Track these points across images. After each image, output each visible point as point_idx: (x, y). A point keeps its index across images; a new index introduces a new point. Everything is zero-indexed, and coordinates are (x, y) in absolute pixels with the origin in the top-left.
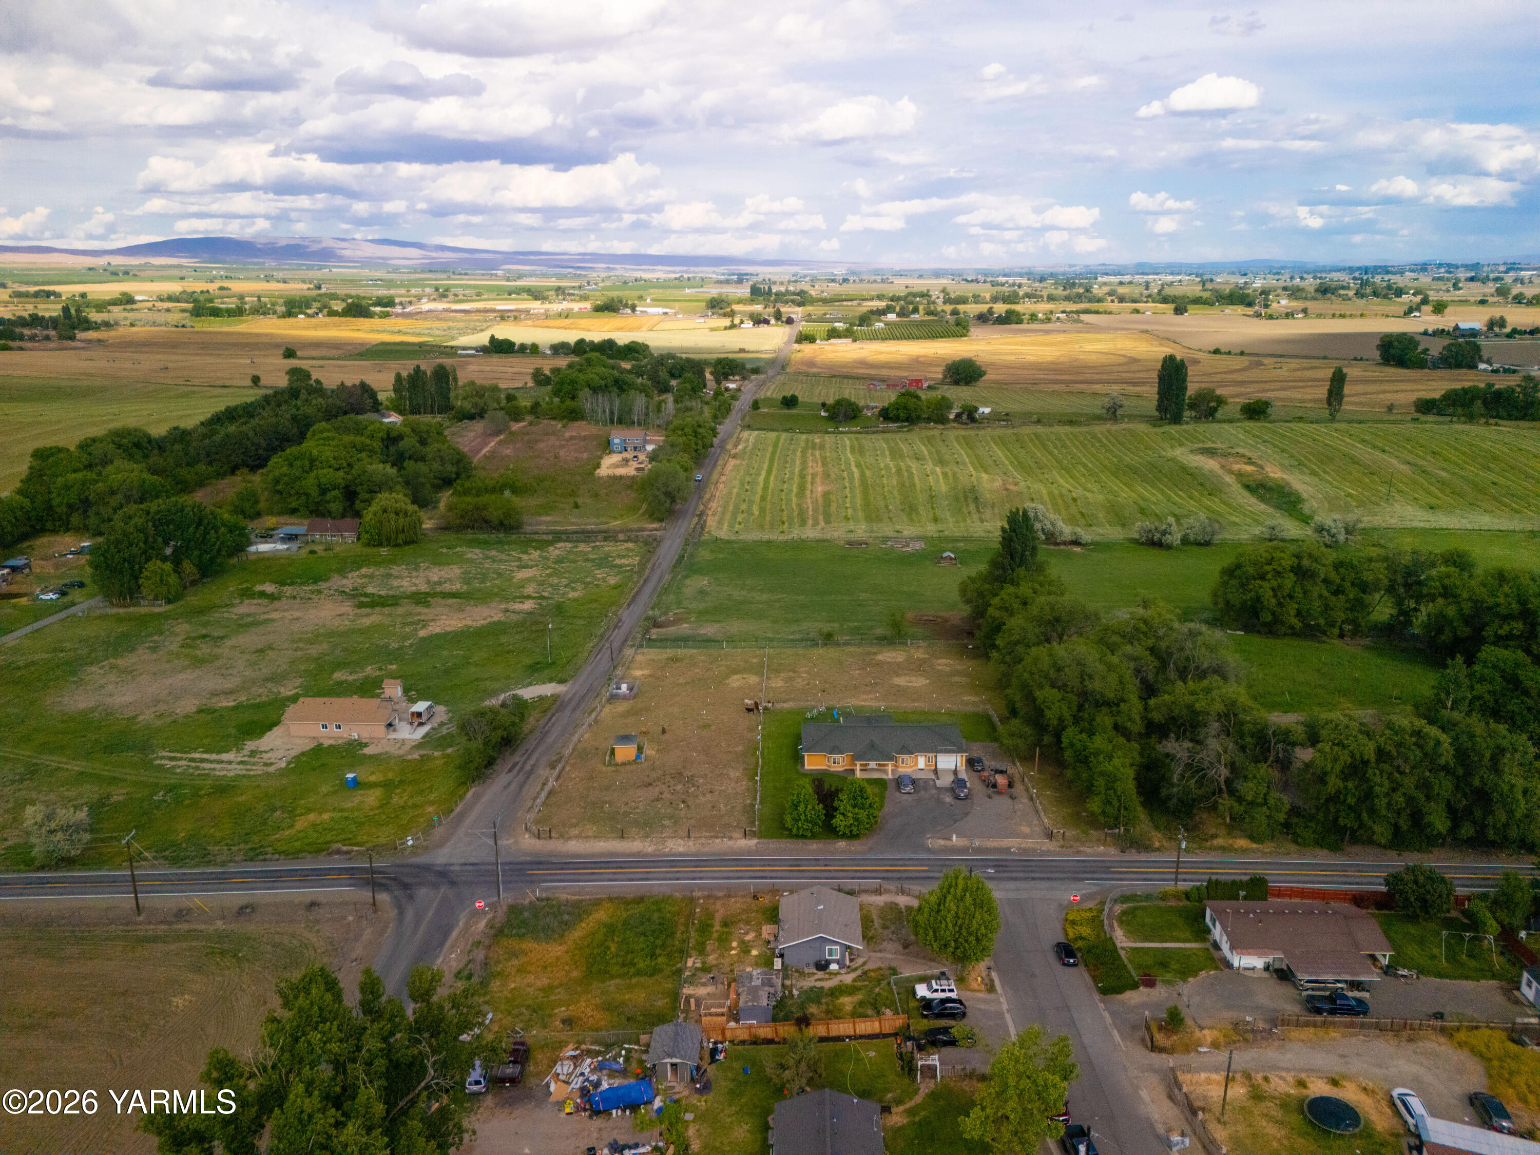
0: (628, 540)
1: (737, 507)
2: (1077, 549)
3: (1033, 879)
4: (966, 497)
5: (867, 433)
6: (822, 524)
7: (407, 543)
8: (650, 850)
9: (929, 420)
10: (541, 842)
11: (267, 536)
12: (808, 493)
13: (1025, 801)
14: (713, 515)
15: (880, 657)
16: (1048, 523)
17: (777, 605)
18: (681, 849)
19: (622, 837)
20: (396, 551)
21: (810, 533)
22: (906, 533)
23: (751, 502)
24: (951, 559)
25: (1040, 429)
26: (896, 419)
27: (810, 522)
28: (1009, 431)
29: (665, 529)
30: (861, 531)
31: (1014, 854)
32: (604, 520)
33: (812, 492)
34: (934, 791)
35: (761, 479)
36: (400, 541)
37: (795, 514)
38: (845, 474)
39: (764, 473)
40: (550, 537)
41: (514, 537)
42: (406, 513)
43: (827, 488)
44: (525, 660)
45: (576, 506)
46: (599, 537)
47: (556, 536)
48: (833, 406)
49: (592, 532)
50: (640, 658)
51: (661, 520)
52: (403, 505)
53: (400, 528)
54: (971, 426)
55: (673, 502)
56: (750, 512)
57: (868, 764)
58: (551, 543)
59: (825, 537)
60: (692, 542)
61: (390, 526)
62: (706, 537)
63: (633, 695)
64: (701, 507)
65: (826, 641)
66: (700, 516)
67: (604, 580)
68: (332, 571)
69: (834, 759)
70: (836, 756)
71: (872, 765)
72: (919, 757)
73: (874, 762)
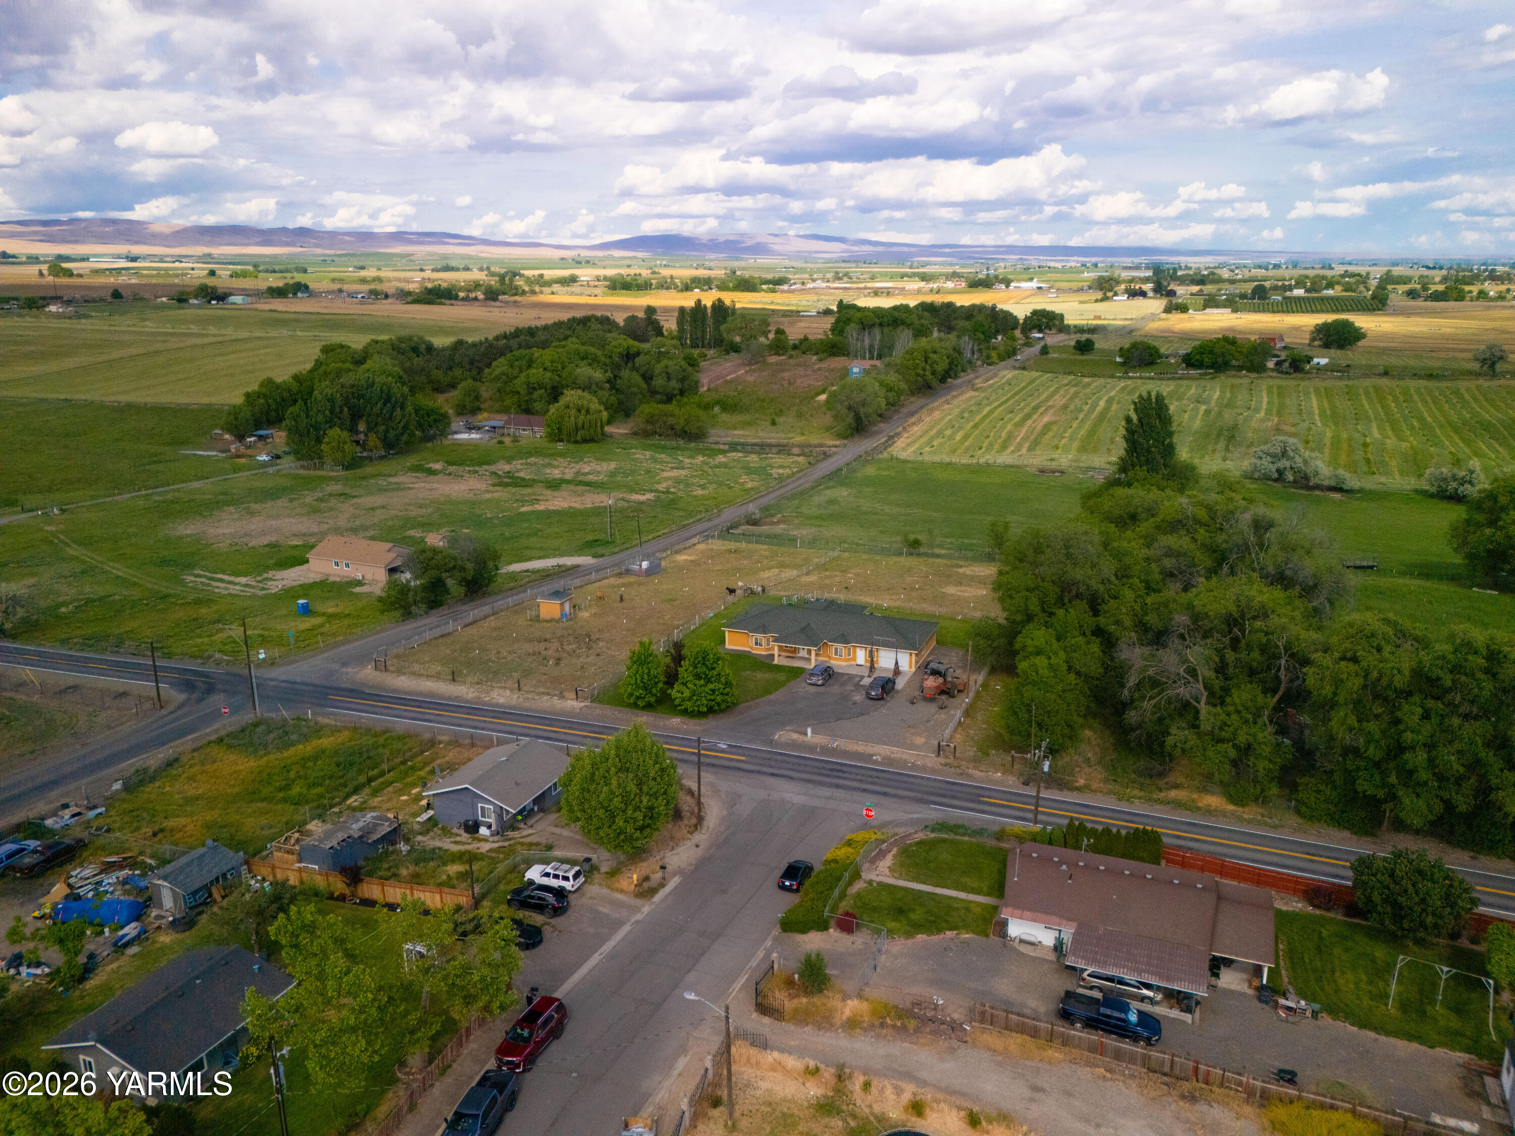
0: (801, 455)
1: (939, 433)
2: (1336, 496)
3: (864, 790)
5: (1160, 379)
6: (1024, 451)
7: (585, 441)
8: (470, 696)
9: (1240, 368)
10: (378, 673)
11: (470, 428)
12: (1030, 422)
13: (957, 713)
14: (908, 437)
15: (963, 570)
16: (1298, 460)
17: (903, 518)
18: (502, 701)
19: (454, 680)
20: (571, 446)
21: (1003, 459)
23: (960, 429)
25: (1384, 382)
26: (1200, 365)
27: (1011, 448)
28: (1342, 383)
29: (845, 446)
30: (1065, 460)
31: (876, 762)
32: (792, 435)
33: (1034, 422)
34: (850, 687)
35: (988, 409)
36: (579, 438)
37: (1000, 441)
38: (1087, 408)
39: (997, 403)
40: (727, 447)
41: (693, 445)
42: (588, 411)
43: (1055, 419)
44: (590, 537)
45: (774, 423)
46: (774, 450)
47: (734, 447)
48: (1128, 350)
49: (770, 446)
50: (701, 547)
51: (845, 437)
52: (585, 403)
53: (580, 425)
54: (1294, 376)
55: (858, 419)
56: (952, 438)
57: (795, 651)
58: (723, 452)
59: (1016, 463)
60: (864, 459)
61: (570, 422)
62: (885, 455)
63: (649, 572)
64: (900, 429)
65: (912, 550)
66: (891, 438)
67: (743, 484)
68: (503, 458)
69: (756, 639)
70: (758, 636)
71: (801, 651)
72: (858, 650)
73: (804, 649)
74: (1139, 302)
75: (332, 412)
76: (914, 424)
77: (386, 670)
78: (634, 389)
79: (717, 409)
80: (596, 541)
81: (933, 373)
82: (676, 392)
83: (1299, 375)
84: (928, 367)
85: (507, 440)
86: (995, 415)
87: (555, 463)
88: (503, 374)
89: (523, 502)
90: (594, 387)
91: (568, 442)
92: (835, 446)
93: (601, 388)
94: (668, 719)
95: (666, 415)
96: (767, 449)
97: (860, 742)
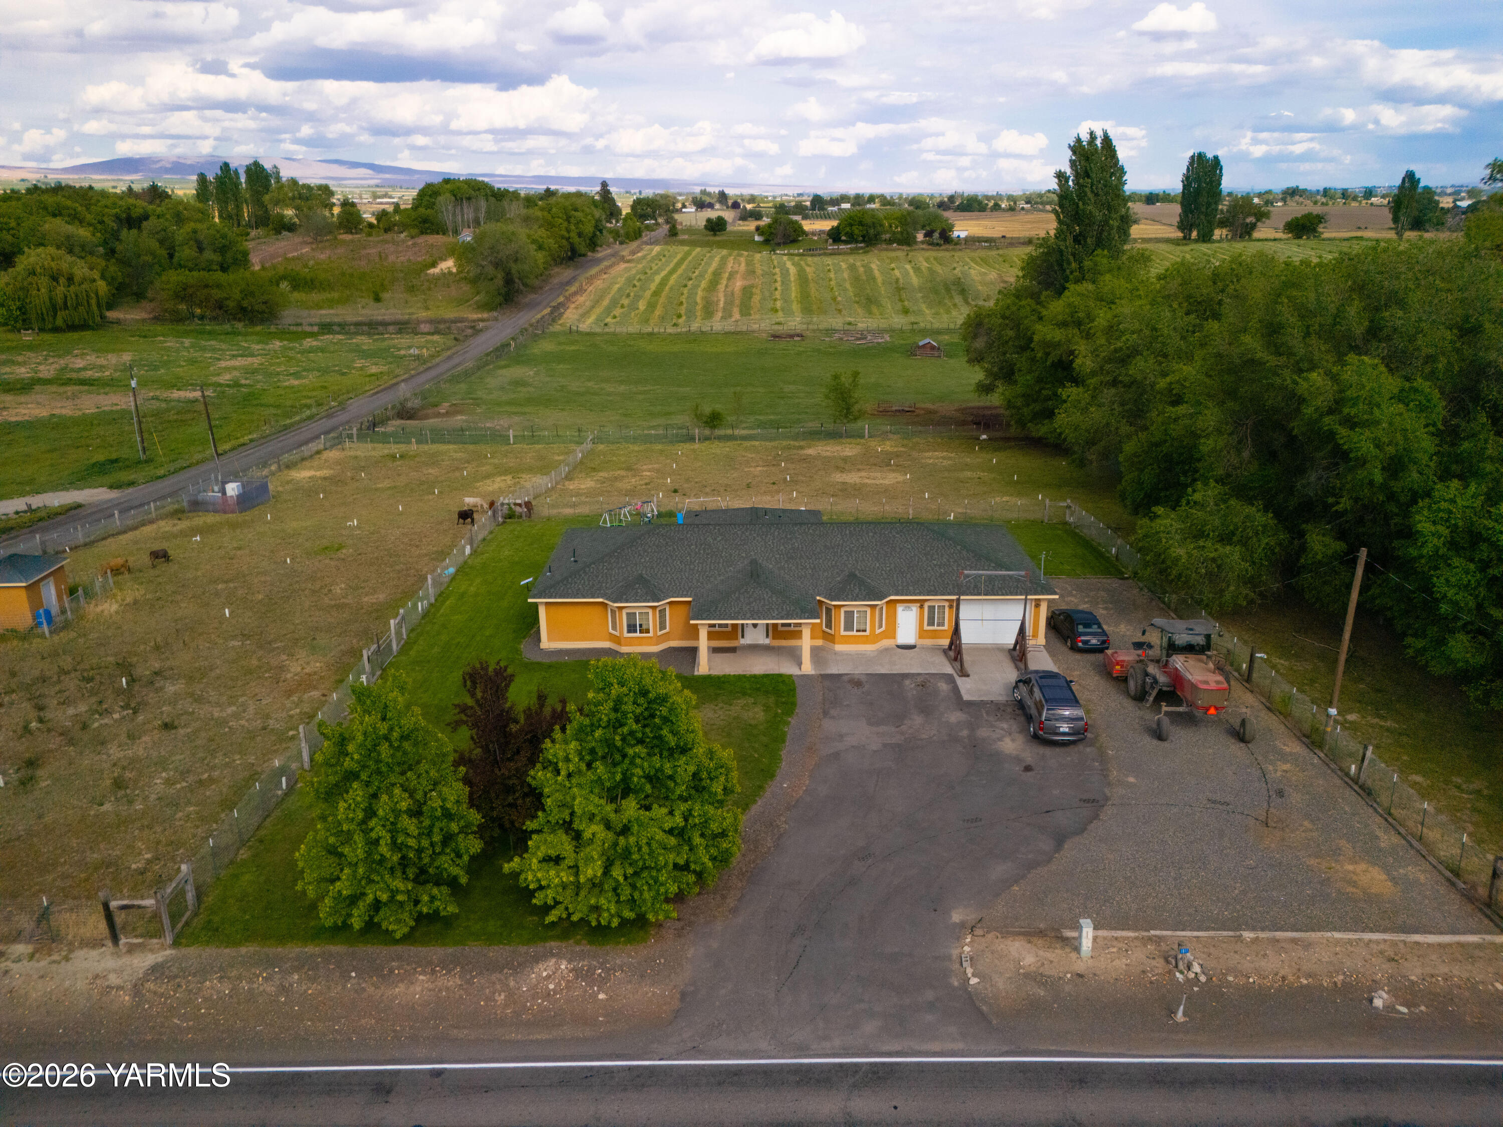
0: (437, 332)
1: (614, 303)
4: (948, 290)
5: (813, 254)
6: (737, 316)
7: (72, 327)
9: (890, 242)
12: (721, 287)
13: (1294, 747)
14: (576, 308)
15: (810, 452)
17: (641, 397)
20: (46, 335)
21: (717, 324)
22: (861, 326)
23: (638, 297)
24: (933, 348)
26: (851, 239)
27: (720, 314)
28: (994, 253)
29: (496, 319)
30: (795, 322)
32: (411, 311)
33: (726, 286)
34: (955, 717)
35: (658, 279)
36: (60, 322)
37: (699, 307)
38: (777, 270)
39: (664, 273)
40: (316, 329)
41: (259, 328)
42: (70, 280)
43: (746, 283)
44: (100, 457)
45: (377, 299)
46: (391, 328)
47: (326, 328)
48: (769, 226)
49: (384, 324)
50: (333, 455)
51: (495, 309)
52: (62, 266)
53: (59, 301)
54: (943, 247)
56: (633, 307)
57: (736, 631)
58: (312, 335)
59: (732, 328)
60: (538, 331)
61: (40, 298)
62: (556, 328)
64: (561, 299)
66: (556, 308)
67: (362, 369)
69: (632, 616)
70: (638, 607)
71: (749, 632)
72: (900, 608)
73: (755, 626)
76: (575, 293)
78: (149, 258)
79: (284, 286)
80: (116, 461)
81: (580, 235)
82: (214, 267)
83: (947, 246)
84: (573, 227)
86: (672, 281)
87: (20, 358)
91: (42, 329)
92: (482, 320)
93: (92, 251)
94: (519, 967)
95: (206, 286)
96: (381, 328)
97: (1248, 935)
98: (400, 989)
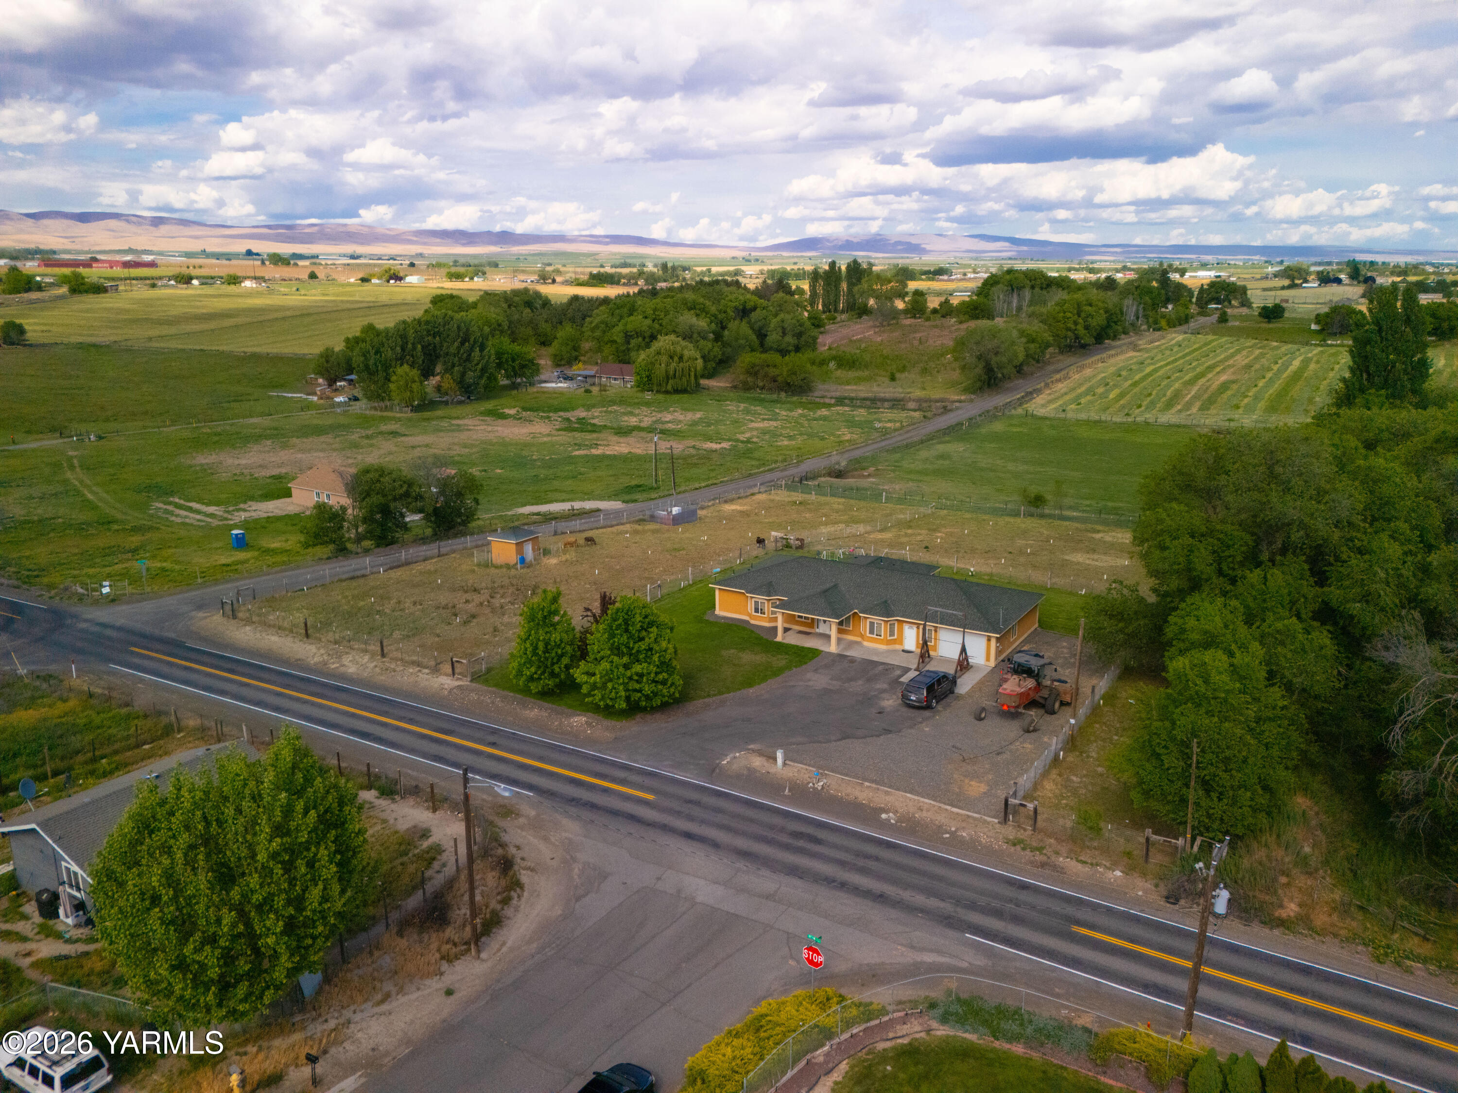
0: (918, 409)
1: (1089, 391)
6: (1194, 410)
7: (677, 391)
8: (314, 660)
11: (563, 378)
12: (1203, 381)
14: (1049, 394)
18: (352, 670)
19: (307, 635)
20: (661, 397)
21: (1167, 418)
23: (1115, 387)
27: (1179, 407)
29: (971, 401)
30: (1249, 420)
32: (909, 390)
33: (1209, 380)
34: (879, 686)
35: (1150, 369)
36: (669, 387)
37: (1165, 399)
39: (1162, 363)
40: (833, 401)
41: (795, 399)
42: (681, 358)
43: (1235, 378)
44: (634, 483)
45: (893, 378)
46: (886, 404)
47: (840, 401)
48: (1327, 315)
49: (883, 400)
50: (761, 497)
51: (974, 393)
52: (679, 349)
53: (671, 373)
55: (989, 370)
56: (1104, 395)
57: (812, 623)
58: (829, 406)
59: (1183, 422)
60: (991, 416)
61: (660, 370)
62: (1020, 411)
63: (677, 520)
64: (1042, 384)
65: (1033, 509)
66: (1029, 393)
67: (839, 436)
68: (583, 406)
69: (756, 603)
70: (761, 598)
71: (821, 624)
72: (906, 627)
73: (825, 621)
74: (1334, 288)
75: (403, 349)
76: (1059, 380)
77: (234, 617)
78: (742, 342)
79: (832, 365)
80: (640, 486)
81: (1087, 328)
82: (790, 348)
84: (1081, 321)
85: (595, 390)
86: (1160, 373)
87: (637, 411)
88: (602, 322)
89: (579, 446)
90: (695, 336)
91: (658, 392)
92: (960, 401)
93: (704, 338)
94: (569, 716)
95: (768, 366)
96: (879, 404)
97: (867, 784)
98: (528, 712)
